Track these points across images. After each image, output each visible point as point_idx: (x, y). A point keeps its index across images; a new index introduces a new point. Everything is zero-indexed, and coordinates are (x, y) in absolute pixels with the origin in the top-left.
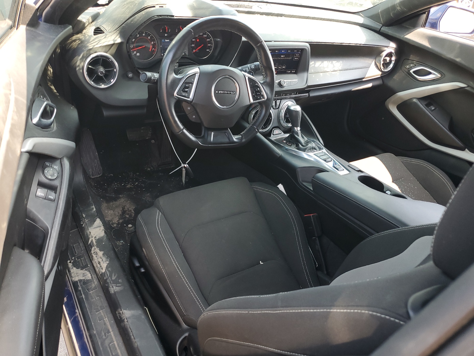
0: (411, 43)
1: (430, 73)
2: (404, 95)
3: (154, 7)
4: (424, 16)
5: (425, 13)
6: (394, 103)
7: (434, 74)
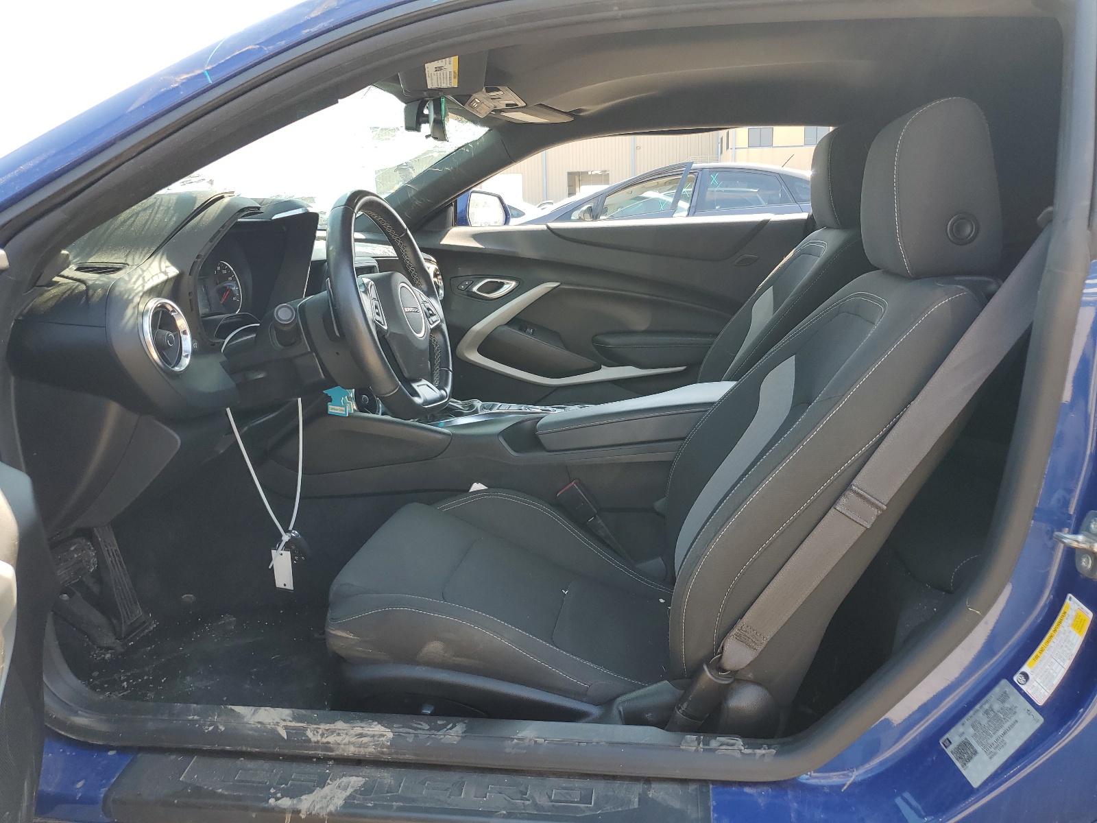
0: (454, 249)
1: (502, 284)
2: (482, 326)
3: (222, 197)
4: (452, 208)
5: (451, 205)
6: (470, 347)
7: (508, 283)
